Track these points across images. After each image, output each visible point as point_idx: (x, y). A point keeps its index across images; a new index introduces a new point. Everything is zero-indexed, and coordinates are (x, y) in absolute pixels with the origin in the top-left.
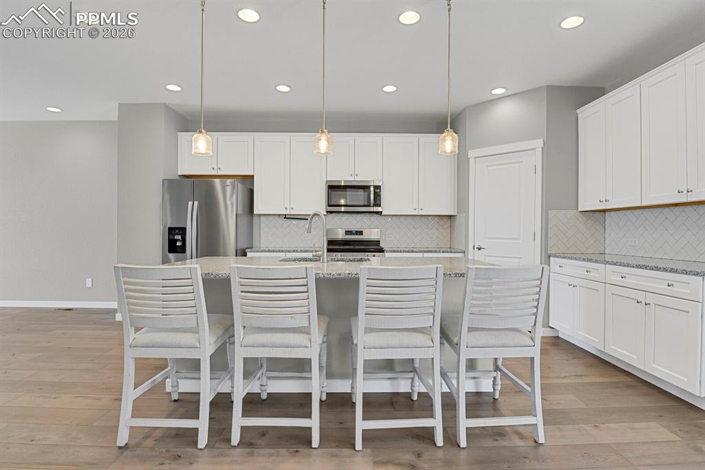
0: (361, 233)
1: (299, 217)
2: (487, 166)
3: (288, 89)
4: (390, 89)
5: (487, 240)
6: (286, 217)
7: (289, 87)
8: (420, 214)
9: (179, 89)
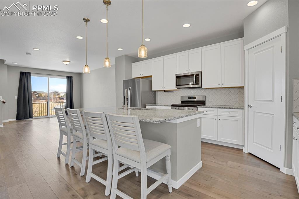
0: (195, 98)
1: (169, 91)
2: (255, 53)
3: (149, 40)
4: (187, 25)
5: (255, 102)
6: (165, 91)
7: (149, 39)
8: (222, 87)
9: (122, 50)
